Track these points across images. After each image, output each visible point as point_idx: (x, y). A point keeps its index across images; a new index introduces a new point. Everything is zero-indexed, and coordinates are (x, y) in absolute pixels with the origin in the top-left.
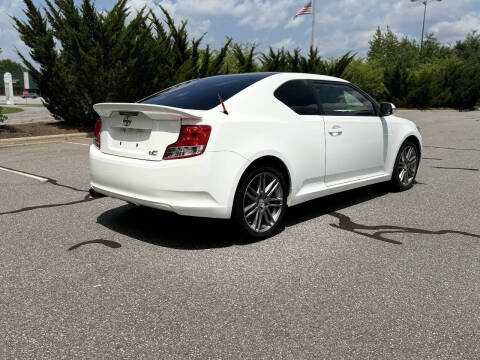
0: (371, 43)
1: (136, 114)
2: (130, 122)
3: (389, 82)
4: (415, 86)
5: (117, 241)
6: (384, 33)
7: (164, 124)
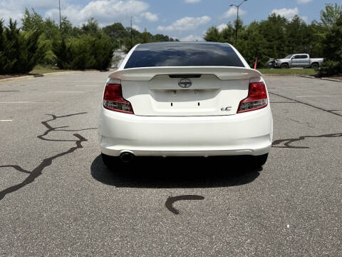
0: (23, 20)
1: (198, 76)
2: (190, 83)
3: (58, 51)
4: (76, 54)
5: (199, 194)
6: (31, 13)
7: (232, 83)
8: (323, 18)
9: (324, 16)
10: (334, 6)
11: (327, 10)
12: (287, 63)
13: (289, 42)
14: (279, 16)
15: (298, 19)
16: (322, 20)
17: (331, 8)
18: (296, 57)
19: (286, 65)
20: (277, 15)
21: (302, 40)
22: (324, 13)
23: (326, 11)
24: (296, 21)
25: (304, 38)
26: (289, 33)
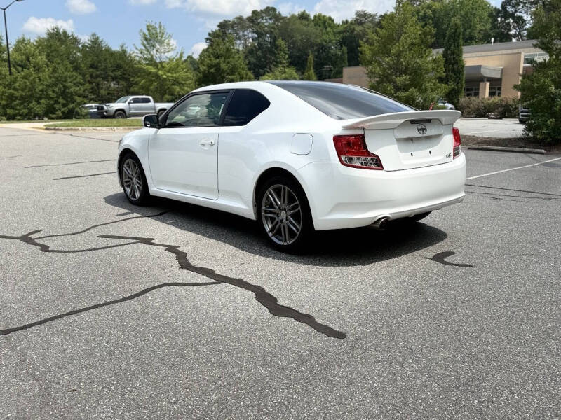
2: (426, 129)
8: (145, 42)
9: (146, 39)
10: (157, 26)
11: (148, 30)
12: (123, 110)
13: (91, 76)
14: (65, 33)
15: (98, 39)
16: (145, 46)
17: (154, 29)
18: (135, 101)
19: (121, 113)
20: (61, 31)
21: (111, 74)
22: (144, 34)
23: (147, 32)
24: (96, 42)
25: (113, 71)
26: (89, 61)
